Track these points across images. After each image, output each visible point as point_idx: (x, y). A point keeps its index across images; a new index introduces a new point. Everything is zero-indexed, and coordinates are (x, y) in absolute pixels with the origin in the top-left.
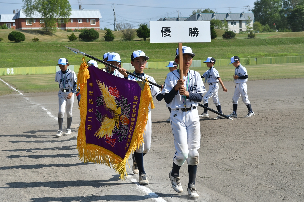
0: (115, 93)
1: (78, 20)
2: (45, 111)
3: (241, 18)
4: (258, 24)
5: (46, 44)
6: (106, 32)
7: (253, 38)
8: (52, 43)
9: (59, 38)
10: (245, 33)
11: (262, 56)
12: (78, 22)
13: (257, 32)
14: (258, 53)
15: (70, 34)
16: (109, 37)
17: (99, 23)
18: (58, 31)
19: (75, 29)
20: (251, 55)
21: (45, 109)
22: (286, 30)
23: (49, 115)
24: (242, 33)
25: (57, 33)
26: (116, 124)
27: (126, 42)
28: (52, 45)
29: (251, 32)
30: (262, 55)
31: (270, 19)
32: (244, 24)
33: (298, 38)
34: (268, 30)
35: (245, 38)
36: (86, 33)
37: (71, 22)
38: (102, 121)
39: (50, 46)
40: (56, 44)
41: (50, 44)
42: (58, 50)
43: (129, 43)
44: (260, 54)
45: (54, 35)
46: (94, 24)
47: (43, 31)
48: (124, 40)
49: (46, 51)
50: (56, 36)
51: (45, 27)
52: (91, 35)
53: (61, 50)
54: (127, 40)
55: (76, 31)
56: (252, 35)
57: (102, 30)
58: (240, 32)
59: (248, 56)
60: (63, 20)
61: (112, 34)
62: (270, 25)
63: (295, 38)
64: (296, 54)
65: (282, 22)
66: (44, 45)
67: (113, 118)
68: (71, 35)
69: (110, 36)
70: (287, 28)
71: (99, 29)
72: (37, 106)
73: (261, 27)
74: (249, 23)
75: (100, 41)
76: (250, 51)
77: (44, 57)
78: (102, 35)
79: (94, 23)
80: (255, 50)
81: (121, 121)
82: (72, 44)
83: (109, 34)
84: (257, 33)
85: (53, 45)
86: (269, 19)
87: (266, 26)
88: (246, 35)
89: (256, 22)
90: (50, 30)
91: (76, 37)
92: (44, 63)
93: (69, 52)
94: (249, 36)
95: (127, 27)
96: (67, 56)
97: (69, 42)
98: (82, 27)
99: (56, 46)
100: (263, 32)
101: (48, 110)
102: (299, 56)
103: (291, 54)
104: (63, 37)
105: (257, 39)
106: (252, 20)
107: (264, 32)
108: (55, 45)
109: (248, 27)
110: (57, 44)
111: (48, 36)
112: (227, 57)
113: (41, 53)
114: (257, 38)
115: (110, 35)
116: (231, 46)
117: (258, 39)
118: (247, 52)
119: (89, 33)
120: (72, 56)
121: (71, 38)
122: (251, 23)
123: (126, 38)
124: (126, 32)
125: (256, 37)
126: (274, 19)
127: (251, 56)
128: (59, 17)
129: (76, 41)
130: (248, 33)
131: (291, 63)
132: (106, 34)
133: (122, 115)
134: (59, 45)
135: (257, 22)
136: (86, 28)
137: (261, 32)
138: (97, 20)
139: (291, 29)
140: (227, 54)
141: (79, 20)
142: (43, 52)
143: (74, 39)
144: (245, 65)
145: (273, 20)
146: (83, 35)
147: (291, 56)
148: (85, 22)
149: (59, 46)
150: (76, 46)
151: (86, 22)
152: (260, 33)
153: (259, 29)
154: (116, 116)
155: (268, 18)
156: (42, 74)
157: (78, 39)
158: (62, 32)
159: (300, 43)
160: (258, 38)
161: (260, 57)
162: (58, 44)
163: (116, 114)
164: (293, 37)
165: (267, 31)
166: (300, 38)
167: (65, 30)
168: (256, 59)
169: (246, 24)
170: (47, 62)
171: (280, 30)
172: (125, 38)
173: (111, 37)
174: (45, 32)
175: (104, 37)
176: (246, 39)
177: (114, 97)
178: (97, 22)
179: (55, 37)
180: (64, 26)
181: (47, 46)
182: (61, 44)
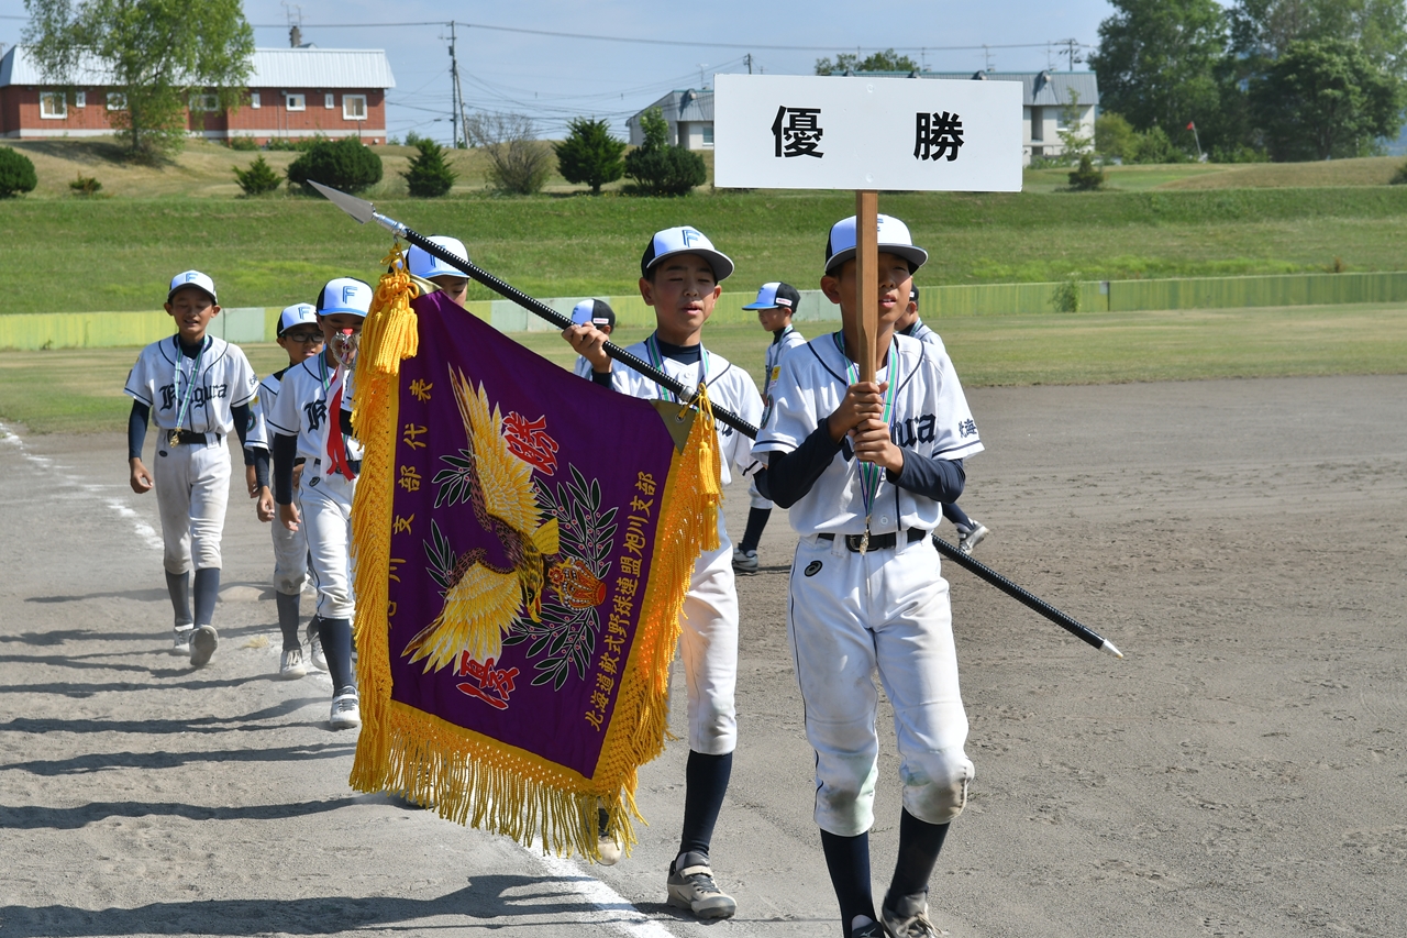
0: (535, 447)
1: (285, 97)
2: (126, 522)
3: (1038, 94)
4: (1117, 125)
5: (136, 209)
6: (416, 153)
7: (1094, 189)
8: (161, 202)
9: (197, 180)
10: (1056, 166)
11: (1132, 271)
12: (285, 105)
13: (1112, 160)
14: (1116, 260)
15: (246, 160)
16: (427, 178)
17: (382, 112)
18: (189, 149)
19: (273, 139)
20: (1085, 269)
21: (127, 512)
22: (1243, 154)
23: (142, 538)
24: (1041, 167)
25: (186, 158)
26: (525, 602)
27: (506, 202)
28: (164, 214)
29: (1085, 162)
30: (1132, 266)
31: (1172, 103)
32: (1050, 126)
33: (1299, 190)
34: (1164, 153)
35: (1056, 191)
36: (322, 158)
37: (250, 104)
38: (450, 581)
39: (153, 218)
40: (179, 207)
41: (153, 207)
42: (191, 235)
43: (523, 205)
44: (1126, 263)
45: (171, 163)
46: (359, 118)
47: (121, 144)
48: (500, 190)
49: (135, 240)
50: (182, 169)
51: (128, 125)
52: (347, 166)
53: (205, 233)
54: (514, 190)
55: (274, 145)
56: (1088, 175)
57: (395, 143)
58: (1032, 161)
59: (1072, 269)
60: (213, 96)
61: (445, 163)
62: (1170, 130)
63: (1283, 192)
64: (1289, 265)
65: (1224, 115)
66: (124, 210)
67: (514, 570)
68: (251, 164)
69: (434, 172)
70: (1249, 144)
71: (382, 139)
72: (87, 496)
73: (1131, 140)
74: (1074, 121)
75: (385, 196)
76: (1078, 248)
77: (123, 268)
78: (394, 168)
79: (360, 112)
80: (1102, 244)
81: (554, 587)
82: (255, 209)
83: (430, 163)
84: (1112, 164)
85: (166, 211)
86: (1169, 103)
87: (1153, 136)
88: (1062, 174)
89: (1106, 115)
90: (155, 142)
91: (273, 175)
92: (125, 294)
93: (244, 247)
94: (1074, 177)
95: (512, 132)
96: (234, 265)
97: (240, 197)
98: (302, 128)
99: (183, 218)
100: (1138, 160)
101: (138, 515)
102: (1302, 275)
103: (1266, 264)
104: (215, 174)
105: (1110, 193)
106: (1088, 106)
107: (1145, 163)
108: (176, 210)
109: (1068, 136)
110: (184, 208)
111: (141, 168)
112: (972, 274)
113: (111, 249)
114: (1112, 189)
115: (435, 169)
116: (990, 223)
117: (1114, 193)
118: (1064, 253)
119: (338, 159)
120: (254, 263)
121: (253, 181)
122: (1082, 121)
123: (506, 181)
124: (506, 154)
125: (1108, 183)
126: (1189, 101)
127: (1083, 272)
128: (198, 84)
129: (273, 193)
130: (1068, 165)
131: (1263, 306)
132: (414, 161)
133: (561, 558)
134: (197, 214)
135: (1110, 116)
136: (321, 133)
137: (1131, 164)
138: (375, 96)
139: (1265, 150)
140: (974, 263)
141: (289, 97)
142: (121, 244)
143: (266, 184)
144: (1057, 311)
145: (1183, 105)
146: (310, 165)
147: (1264, 273)
148: (315, 108)
149: (196, 218)
150: (275, 216)
151: (321, 108)
152: (1127, 167)
153: (1120, 150)
154: (528, 558)
155: (1162, 99)
156: (115, 348)
157: (283, 185)
158: (208, 152)
159: (1306, 214)
160: (1116, 190)
161: (1124, 277)
162: (193, 209)
163: (531, 549)
164: (1276, 188)
165: (1157, 159)
166: (1309, 191)
167: (222, 144)
168: (1108, 284)
169: (1060, 126)
170: (138, 293)
171: (1215, 155)
172: (502, 183)
173: (437, 177)
174: (128, 150)
175: (407, 176)
176: (1060, 194)
177: (528, 469)
178: (372, 108)
179: (178, 174)
180: (218, 123)
181: (138, 217)
182: (205, 206)
